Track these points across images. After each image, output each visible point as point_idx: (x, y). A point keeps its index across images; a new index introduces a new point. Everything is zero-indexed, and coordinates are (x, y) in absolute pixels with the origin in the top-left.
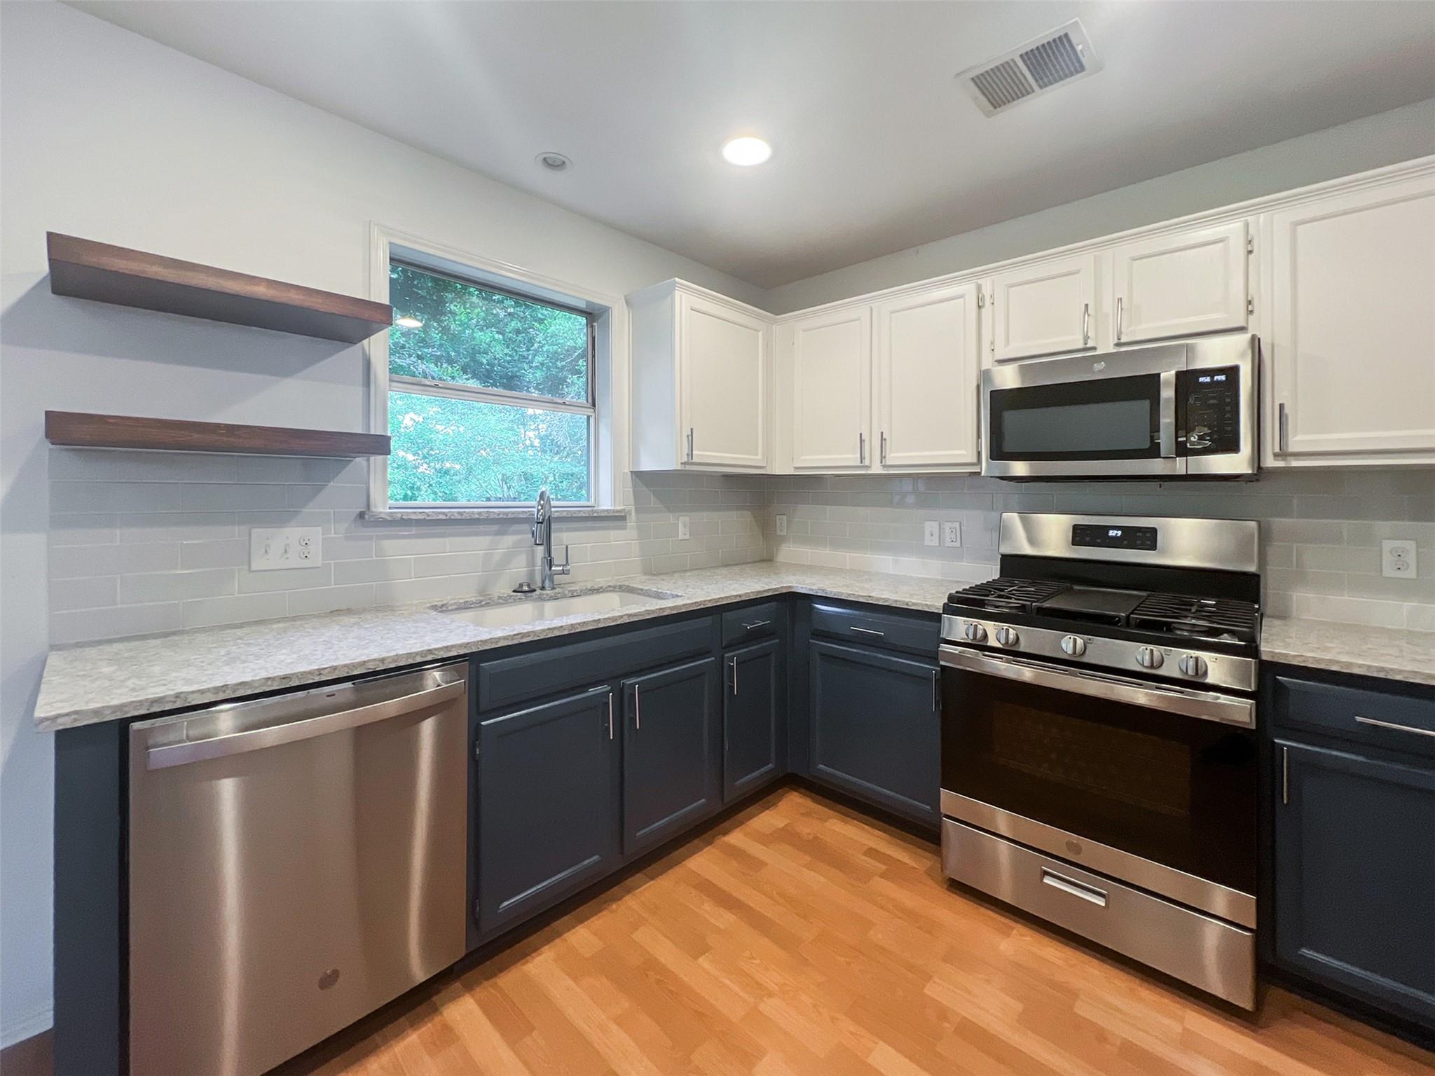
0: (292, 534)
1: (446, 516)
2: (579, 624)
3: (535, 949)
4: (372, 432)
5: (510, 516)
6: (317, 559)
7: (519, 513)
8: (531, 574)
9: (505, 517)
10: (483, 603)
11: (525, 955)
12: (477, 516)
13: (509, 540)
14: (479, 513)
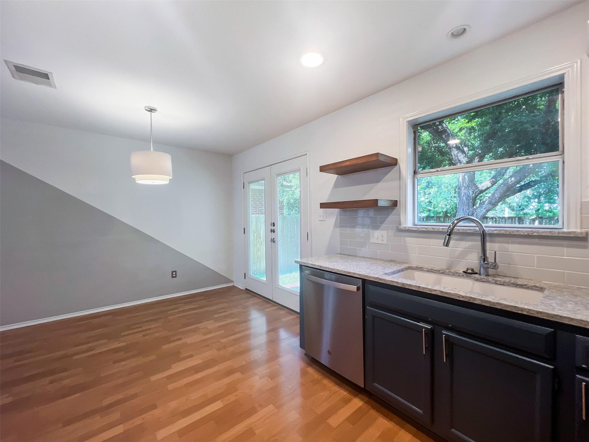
0: (378, 232)
1: (426, 229)
2: (407, 285)
3: (391, 420)
5: (460, 231)
7: (467, 230)
9: (457, 231)
10: (440, 272)
11: (386, 416)
12: (441, 230)
14: (443, 229)
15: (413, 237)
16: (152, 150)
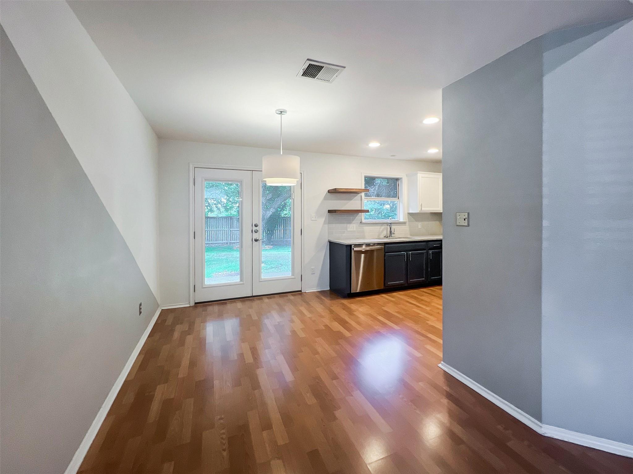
0: (351, 225)
4: (362, 209)
6: (355, 230)
8: (387, 234)
13: (383, 227)
15: (368, 226)
16: (282, 154)
